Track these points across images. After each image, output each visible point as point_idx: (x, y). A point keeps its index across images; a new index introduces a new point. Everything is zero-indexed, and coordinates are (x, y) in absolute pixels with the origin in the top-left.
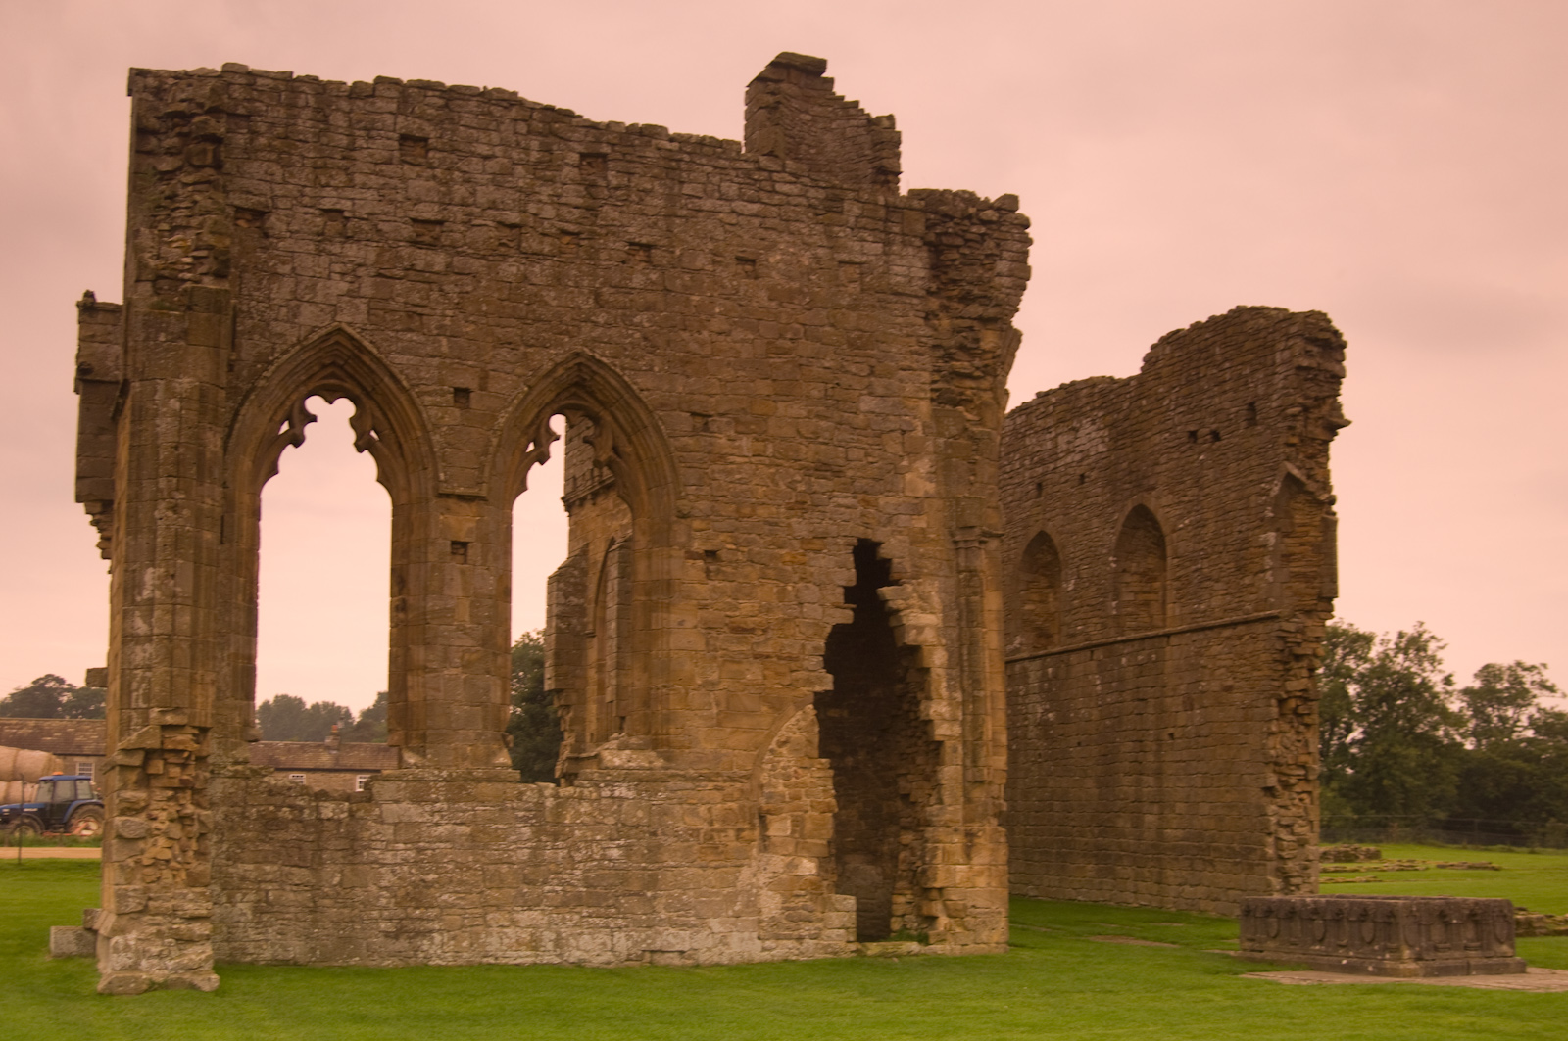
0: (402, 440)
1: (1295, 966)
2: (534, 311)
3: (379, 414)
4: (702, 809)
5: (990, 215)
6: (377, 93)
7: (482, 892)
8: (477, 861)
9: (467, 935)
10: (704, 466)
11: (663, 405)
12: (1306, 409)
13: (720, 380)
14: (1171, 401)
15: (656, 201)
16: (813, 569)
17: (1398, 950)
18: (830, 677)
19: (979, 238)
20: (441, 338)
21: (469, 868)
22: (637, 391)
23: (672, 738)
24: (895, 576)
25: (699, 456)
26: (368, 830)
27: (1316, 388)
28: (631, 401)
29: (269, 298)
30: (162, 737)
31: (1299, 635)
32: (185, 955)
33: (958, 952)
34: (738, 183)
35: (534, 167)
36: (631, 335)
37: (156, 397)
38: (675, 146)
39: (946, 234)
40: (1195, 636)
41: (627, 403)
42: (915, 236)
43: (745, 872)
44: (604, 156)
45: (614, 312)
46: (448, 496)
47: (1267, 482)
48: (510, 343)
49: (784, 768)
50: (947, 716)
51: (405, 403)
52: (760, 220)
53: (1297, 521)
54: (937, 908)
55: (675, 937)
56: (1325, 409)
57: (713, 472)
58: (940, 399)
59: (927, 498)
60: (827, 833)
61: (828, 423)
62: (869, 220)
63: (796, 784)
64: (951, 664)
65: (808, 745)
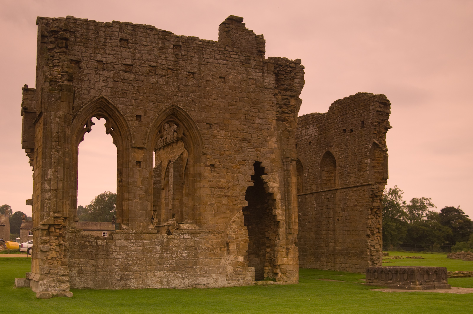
0: (121, 131)
1: (384, 287)
2: (160, 92)
3: (114, 123)
4: (210, 242)
5: (293, 65)
6: (113, 26)
7: (146, 267)
8: (144, 258)
9: (141, 280)
10: (210, 139)
11: (198, 121)
12: (379, 123)
13: (215, 113)
14: (338, 120)
15: (196, 60)
16: (242, 170)
17: (415, 282)
18: (247, 202)
19: (290, 72)
20: (132, 100)
21: (142, 260)
22: (191, 116)
23: (201, 220)
24: (266, 172)
25: (209, 136)
26: (112, 248)
27: (382, 117)
28: (189, 120)
29: (81, 87)
30: (54, 220)
31: (377, 190)
32: (62, 286)
33: (284, 284)
34: (220, 55)
35: (160, 49)
36: (189, 100)
37: (51, 117)
38: (201, 43)
39: (280, 70)
40: (345, 190)
41: (187, 120)
42: (271, 71)
43: (223, 260)
44: (180, 46)
45: (184, 93)
46: (135, 148)
47: (367, 145)
48: (153, 102)
49: (234, 229)
50: (281, 214)
51: (122, 120)
52: (226, 66)
53: (376, 156)
54: (278, 271)
55: (202, 280)
56: (385, 123)
57: (213, 141)
58: (279, 120)
59: (275, 149)
60: (246, 248)
61: (246, 127)
62: (258, 66)
63: (237, 234)
64: (282, 198)
65: (241, 222)
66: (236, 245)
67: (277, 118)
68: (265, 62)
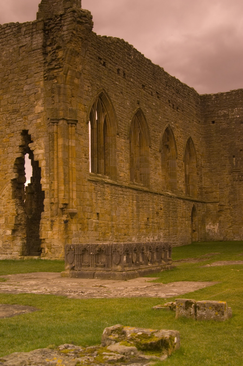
18: (15, 174)
24: (32, 140)
42: (40, 30)
49: (3, 203)
50: (45, 182)
54: (44, 245)
59: (42, 112)
60: (14, 222)
61: (16, 97)
62: (28, 31)
63: (6, 208)
64: (47, 165)
65: (9, 196)
66: (5, 219)
67: (46, 78)
68: (34, 24)
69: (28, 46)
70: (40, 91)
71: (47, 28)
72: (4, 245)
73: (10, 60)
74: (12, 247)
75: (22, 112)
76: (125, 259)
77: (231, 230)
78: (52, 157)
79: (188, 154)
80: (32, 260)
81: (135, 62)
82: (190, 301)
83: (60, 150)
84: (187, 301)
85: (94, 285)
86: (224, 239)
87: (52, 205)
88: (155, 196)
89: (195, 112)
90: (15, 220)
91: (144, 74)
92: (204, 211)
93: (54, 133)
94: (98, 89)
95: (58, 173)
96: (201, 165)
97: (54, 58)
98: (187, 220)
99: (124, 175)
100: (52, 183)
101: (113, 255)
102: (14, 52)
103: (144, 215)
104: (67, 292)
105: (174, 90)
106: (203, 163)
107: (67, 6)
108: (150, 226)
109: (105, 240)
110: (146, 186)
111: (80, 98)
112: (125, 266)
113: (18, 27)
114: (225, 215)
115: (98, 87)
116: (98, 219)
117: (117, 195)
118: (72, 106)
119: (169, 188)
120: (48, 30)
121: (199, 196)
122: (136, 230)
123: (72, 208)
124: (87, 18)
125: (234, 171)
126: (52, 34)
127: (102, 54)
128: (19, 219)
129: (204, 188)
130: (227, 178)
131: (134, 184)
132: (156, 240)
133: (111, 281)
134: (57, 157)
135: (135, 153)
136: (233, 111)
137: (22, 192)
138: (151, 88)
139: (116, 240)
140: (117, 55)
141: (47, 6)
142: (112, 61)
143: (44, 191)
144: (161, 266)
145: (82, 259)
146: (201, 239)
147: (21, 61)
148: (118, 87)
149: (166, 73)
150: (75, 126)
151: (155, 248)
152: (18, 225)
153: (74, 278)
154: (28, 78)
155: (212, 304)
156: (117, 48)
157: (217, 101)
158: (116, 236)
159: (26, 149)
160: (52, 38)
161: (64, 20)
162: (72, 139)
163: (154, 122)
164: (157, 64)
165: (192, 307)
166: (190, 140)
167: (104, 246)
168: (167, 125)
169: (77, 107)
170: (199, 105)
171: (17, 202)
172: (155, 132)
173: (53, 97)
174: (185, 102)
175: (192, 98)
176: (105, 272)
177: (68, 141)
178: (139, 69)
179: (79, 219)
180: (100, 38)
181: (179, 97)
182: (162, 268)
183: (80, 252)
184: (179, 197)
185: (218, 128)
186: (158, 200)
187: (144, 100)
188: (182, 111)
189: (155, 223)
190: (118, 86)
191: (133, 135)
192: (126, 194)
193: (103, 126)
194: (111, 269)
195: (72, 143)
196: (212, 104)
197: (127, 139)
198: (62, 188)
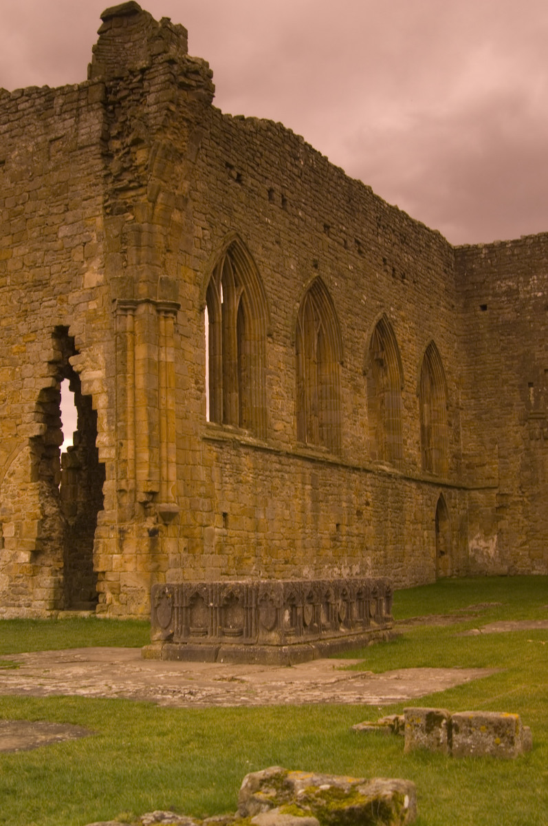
16: (29, 354)
18: (38, 425)
24: (77, 348)
42: (96, 103)
49: (12, 491)
50: (107, 443)
54: (104, 586)
59: (99, 286)
60: (35, 533)
61: (41, 253)
62: (68, 105)
63: (19, 501)
64: (110, 405)
65: (25, 474)
66: (16, 526)
67: (108, 211)
68: (82, 89)
69: (70, 139)
70: (95, 238)
71: (111, 97)
72: (13, 586)
73: (27, 171)
74: (31, 590)
75: (54, 287)
76: (287, 618)
77: (525, 550)
78: (121, 386)
79: (428, 381)
80: (75, 619)
81: (309, 173)
82: (438, 712)
83: (140, 371)
84: (431, 714)
85: (217, 677)
86: (509, 570)
87: (122, 496)
88: (354, 475)
89: (443, 285)
90: (39, 530)
91: (328, 200)
92: (464, 509)
93: (126, 332)
94: (225, 233)
95: (135, 423)
96: (457, 404)
97: (126, 165)
98: (425, 528)
99: (285, 427)
100: (121, 444)
101: (260, 609)
102: (38, 153)
103: (329, 517)
104: (156, 692)
105: (396, 235)
106: (460, 400)
107: (155, 50)
108: (343, 543)
109: (242, 575)
110: (334, 451)
111: (184, 254)
112: (287, 634)
113: (48, 95)
114: (513, 518)
115: (226, 230)
116: (225, 527)
117: (267, 473)
118: (166, 272)
119: (384, 455)
120: (113, 103)
121: (452, 473)
122: (310, 552)
123: (167, 502)
124: (200, 75)
125: (531, 416)
126: (122, 111)
127: (235, 156)
128: (47, 526)
129: (463, 455)
130: (517, 432)
131: (306, 447)
132: (357, 574)
133: (256, 667)
134: (134, 386)
135: (307, 378)
136: (529, 282)
137: (54, 466)
138: (344, 232)
139: (266, 573)
140: (267, 158)
141: (111, 50)
142: (255, 171)
143: (103, 464)
144: (368, 633)
145: (191, 618)
146: (458, 571)
147: (53, 171)
148: (269, 229)
149: (378, 198)
150: (173, 318)
151: (356, 593)
152: (45, 539)
153: (171, 660)
154: (68, 210)
155: (486, 719)
156: (266, 142)
157: (491, 261)
158: (266, 564)
159: (63, 369)
160: (122, 120)
161: (149, 79)
162: (166, 347)
163: (351, 307)
164: (357, 179)
165: (443, 726)
166: (431, 349)
167: (240, 587)
168: (379, 314)
169: (177, 273)
170: (452, 269)
171: (42, 487)
172: (353, 329)
173: (125, 252)
174: (419, 263)
175: (436, 254)
176: (241, 648)
177: (159, 351)
178: (317, 189)
179: (182, 527)
180: (229, 119)
181: (406, 253)
182: (371, 638)
183: (184, 602)
184: (408, 476)
185: (495, 321)
186: (361, 482)
187: (328, 260)
188: (414, 282)
189: (353, 536)
190: (271, 228)
191: (303, 337)
192: (288, 470)
193: (236, 318)
194: (256, 641)
195: (168, 355)
196: (481, 267)
197: (289, 346)
198: (145, 456)
